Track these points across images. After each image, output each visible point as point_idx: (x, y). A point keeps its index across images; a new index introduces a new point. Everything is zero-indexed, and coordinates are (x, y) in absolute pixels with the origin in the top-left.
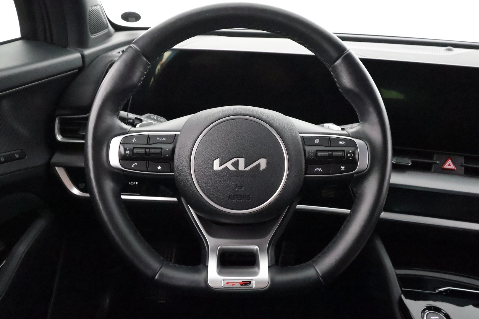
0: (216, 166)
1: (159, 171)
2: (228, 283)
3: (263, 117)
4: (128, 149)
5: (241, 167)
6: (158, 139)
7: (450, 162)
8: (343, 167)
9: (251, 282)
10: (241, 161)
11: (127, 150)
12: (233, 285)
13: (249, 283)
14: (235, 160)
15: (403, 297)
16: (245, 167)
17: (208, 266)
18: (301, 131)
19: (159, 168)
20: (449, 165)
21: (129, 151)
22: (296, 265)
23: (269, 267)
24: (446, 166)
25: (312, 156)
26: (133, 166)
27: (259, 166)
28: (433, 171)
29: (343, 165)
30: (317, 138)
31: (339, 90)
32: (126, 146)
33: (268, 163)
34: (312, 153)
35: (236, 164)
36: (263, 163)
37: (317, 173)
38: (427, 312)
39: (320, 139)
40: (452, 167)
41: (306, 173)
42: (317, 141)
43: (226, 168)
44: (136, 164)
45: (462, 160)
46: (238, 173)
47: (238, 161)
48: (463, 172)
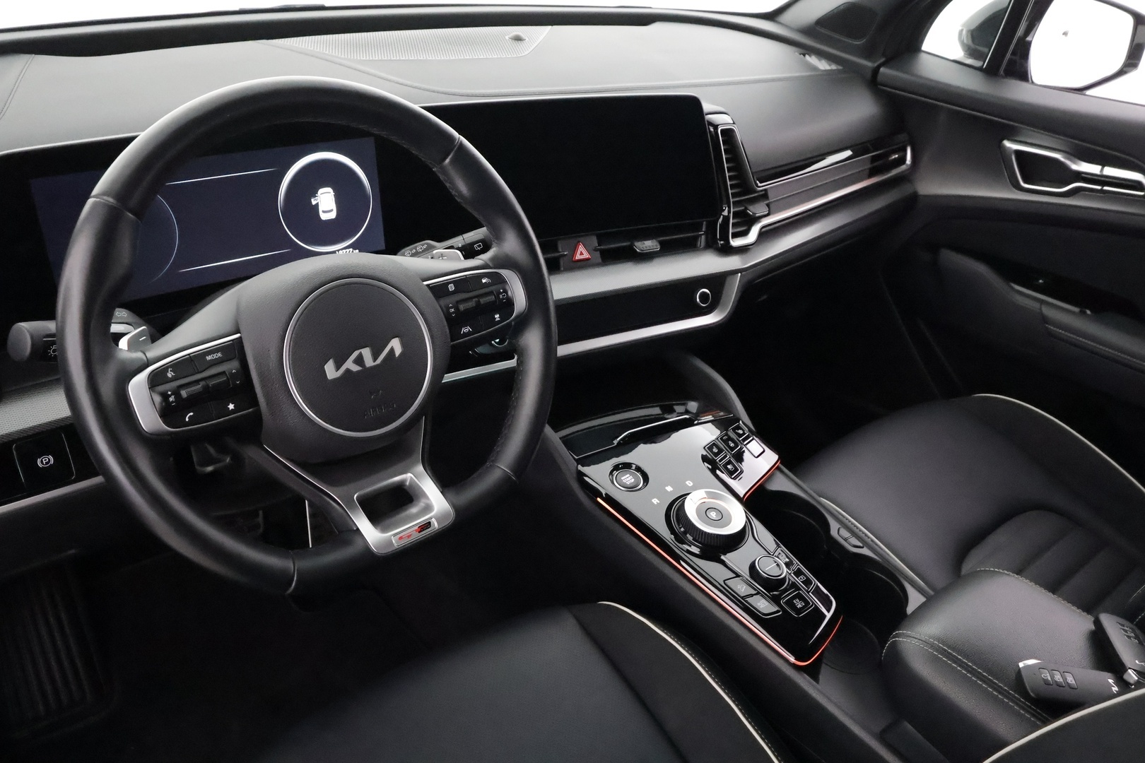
0: (331, 371)
1: (233, 412)
2: (401, 538)
3: (370, 273)
4: (169, 393)
5: (369, 362)
6: (209, 358)
7: (581, 248)
8: (497, 316)
9: (430, 522)
10: (366, 353)
11: (170, 396)
12: (409, 537)
13: (428, 525)
14: (356, 354)
15: (580, 467)
16: (375, 360)
17: (358, 529)
18: (425, 276)
19: (231, 406)
20: (582, 253)
21: (173, 397)
22: (473, 474)
23: (441, 492)
24: (578, 257)
25: (453, 313)
26: (187, 420)
27: (392, 350)
28: (562, 269)
29: (496, 314)
30: (450, 283)
31: (456, 201)
32: (161, 388)
33: (403, 344)
34: (452, 308)
35: (359, 361)
36: (396, 345)
37: (466, 335)
38: (615, 473)
39: (455, 282)
40: (586, 255)
41: (452, 341)
42: (451, 287)
43: (348, 371)
44: (192, 414)
45: (594, 241)
46: (367, 372)
47: (361, 354)
48: (600, 260)
